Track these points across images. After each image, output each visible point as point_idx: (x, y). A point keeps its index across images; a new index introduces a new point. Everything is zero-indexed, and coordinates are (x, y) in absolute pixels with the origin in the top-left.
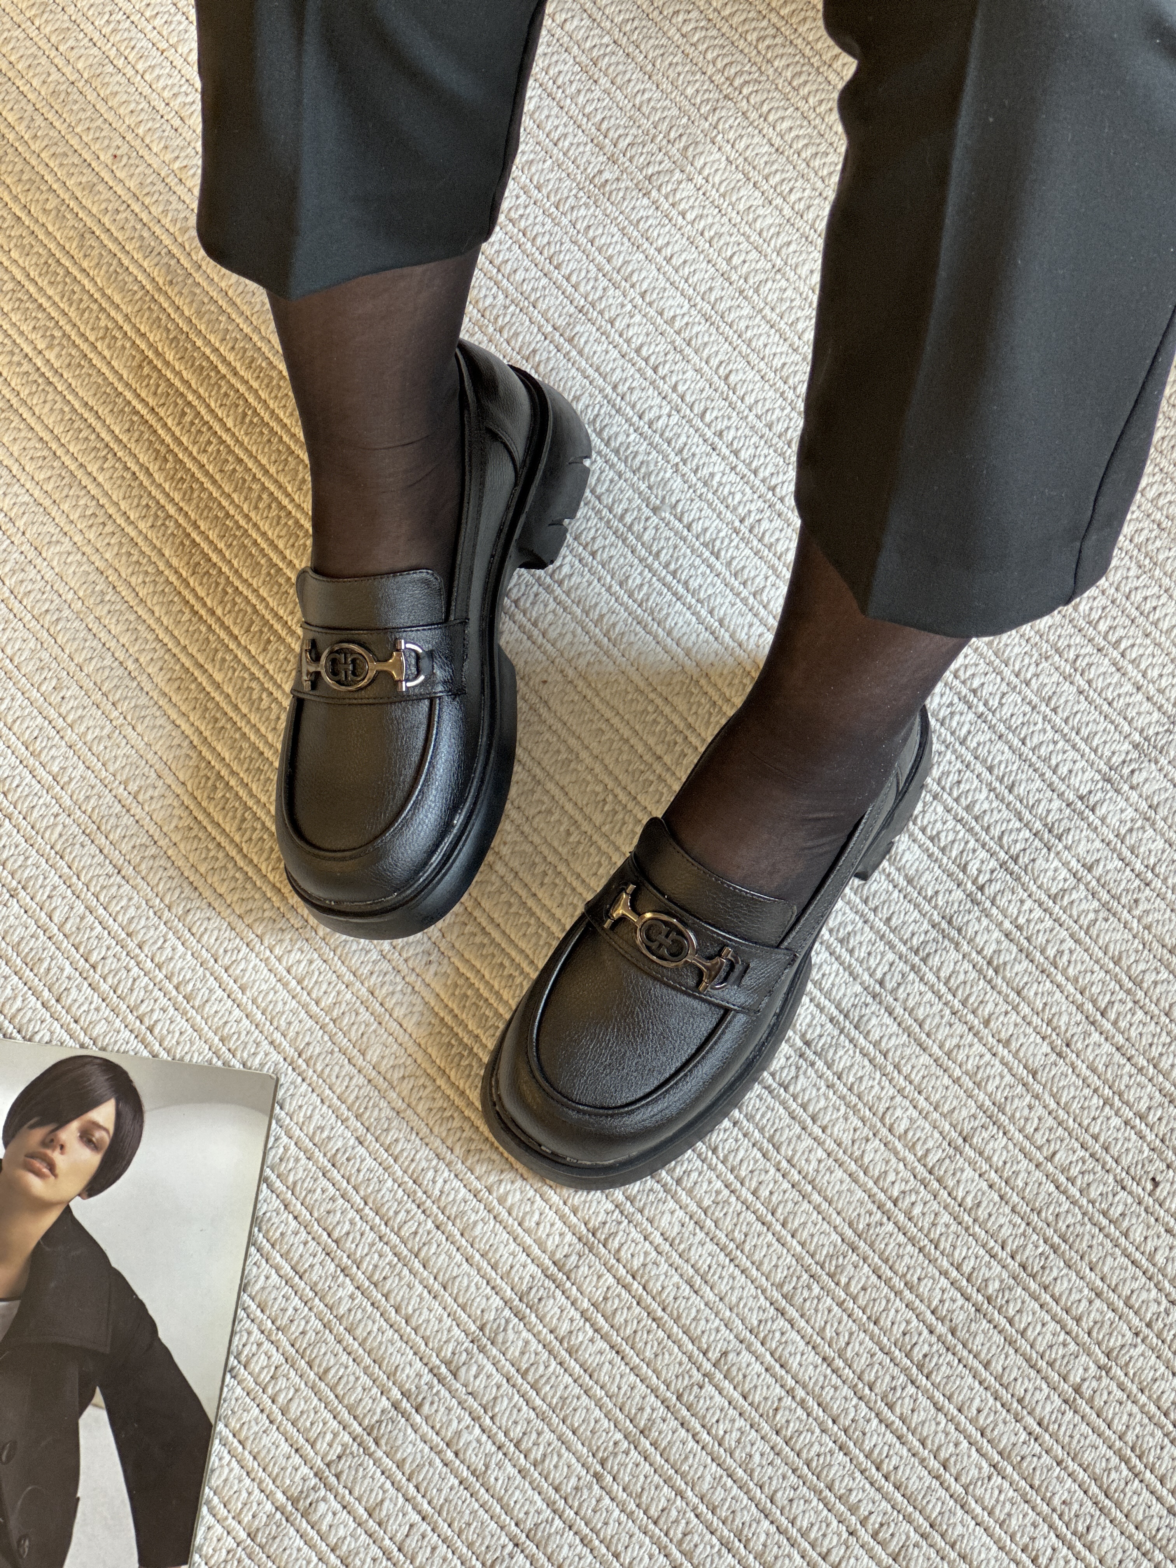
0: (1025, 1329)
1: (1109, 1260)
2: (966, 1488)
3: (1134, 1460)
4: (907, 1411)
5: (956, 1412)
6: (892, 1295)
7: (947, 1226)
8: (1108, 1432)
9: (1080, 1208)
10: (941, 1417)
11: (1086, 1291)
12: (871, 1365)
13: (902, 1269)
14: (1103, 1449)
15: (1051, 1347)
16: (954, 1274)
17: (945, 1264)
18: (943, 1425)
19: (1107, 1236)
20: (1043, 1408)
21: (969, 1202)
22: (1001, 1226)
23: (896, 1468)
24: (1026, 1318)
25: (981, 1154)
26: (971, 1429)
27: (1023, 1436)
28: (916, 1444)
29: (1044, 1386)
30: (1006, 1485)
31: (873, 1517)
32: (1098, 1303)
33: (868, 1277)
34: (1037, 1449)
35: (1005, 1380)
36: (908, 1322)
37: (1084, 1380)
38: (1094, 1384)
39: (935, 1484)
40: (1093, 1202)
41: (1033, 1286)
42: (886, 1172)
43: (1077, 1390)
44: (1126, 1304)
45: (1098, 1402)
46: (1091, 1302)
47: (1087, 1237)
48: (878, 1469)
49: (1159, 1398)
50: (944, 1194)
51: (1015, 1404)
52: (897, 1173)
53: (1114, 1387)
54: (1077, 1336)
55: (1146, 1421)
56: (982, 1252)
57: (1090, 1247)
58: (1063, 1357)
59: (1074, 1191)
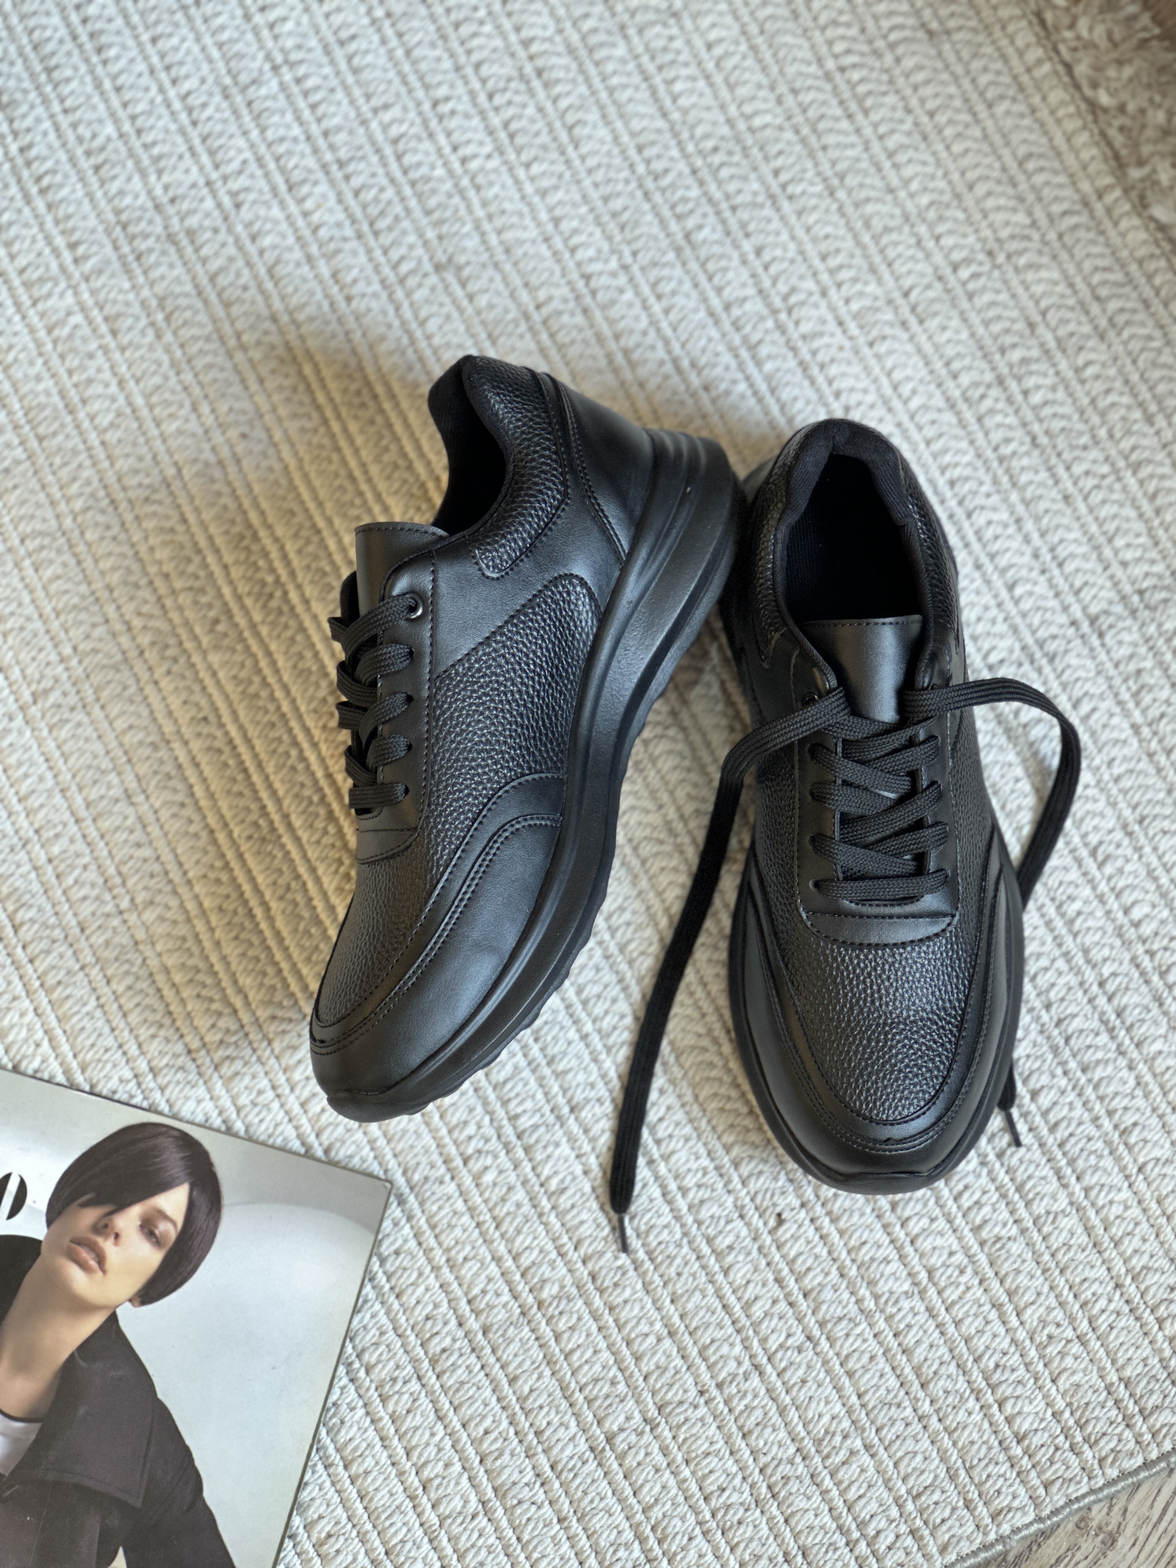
0: (572, 1351)
1: (697, 1296)
2: (442, 1521)
3: (652, 1541)
4: (401, 1410)
5: (458, 1426)
6: (428, 1270)
7: (519, 1205)
8: (632, 1500)
9: (683, 1226)
10: (439, 1427)
11: (658, 1326)
12: (376, 1344)
13: (449, 1241)
14: (620, 1518)
15: (597, 1380)
16: (509, 1263)
17: (502, 1249)
18: (437, 1438)
19: (704, 1267)
20: (562, 1450)
21: (553, 1184)
22: (582, 1223)
23: (367, 1473)
24: (578, 1338)
25: (586, 1131)
26: (471, 1451)
27: (529, 1476)
28: (401, 1452)
29: (573, 1423)
30: (490, 1529)
31: (323, 1522)
32: (667, 1342)
33: (406, 1241)
34: (541, 1496)
35: (529, 1405)
36: (436, 1306)
37: (622, 1430)
38: (633, 1438)
39: (408, 1505)
40: (700, 1223)
41: (598, 1302)
42: (466, 1123)
43: (610, 1439)
44: (700, 1353)
45: (630, 1461)
46: (659, 1340)
47: (678, 1261)
48: (346, 1467)
49: (705, 1477)
50: (527, 1167)
51: (531, 1436)
52: (479, 1127)
53: (655, 1448)
54: (631, 1375)
55: (681, 1499)
56: (550, 1246)
57: (679, 1274)
58: (607, 1396)
59: (682, 1204)
